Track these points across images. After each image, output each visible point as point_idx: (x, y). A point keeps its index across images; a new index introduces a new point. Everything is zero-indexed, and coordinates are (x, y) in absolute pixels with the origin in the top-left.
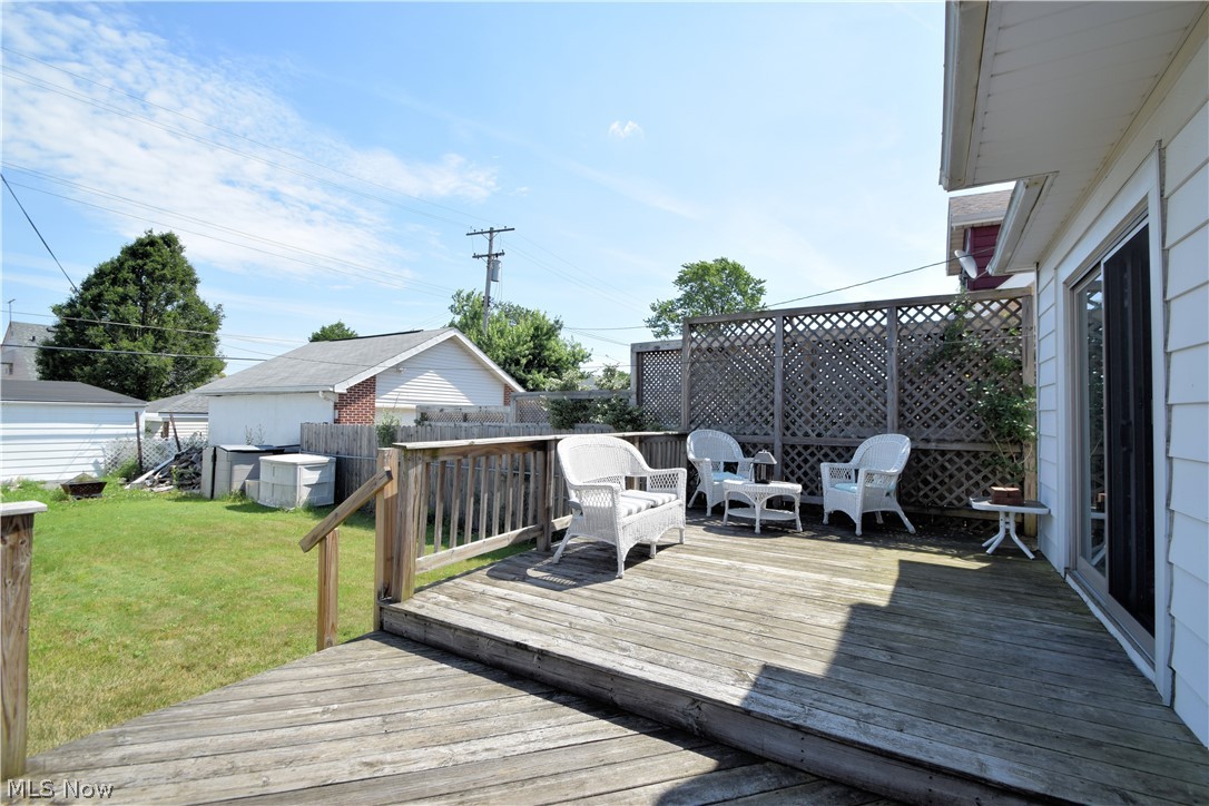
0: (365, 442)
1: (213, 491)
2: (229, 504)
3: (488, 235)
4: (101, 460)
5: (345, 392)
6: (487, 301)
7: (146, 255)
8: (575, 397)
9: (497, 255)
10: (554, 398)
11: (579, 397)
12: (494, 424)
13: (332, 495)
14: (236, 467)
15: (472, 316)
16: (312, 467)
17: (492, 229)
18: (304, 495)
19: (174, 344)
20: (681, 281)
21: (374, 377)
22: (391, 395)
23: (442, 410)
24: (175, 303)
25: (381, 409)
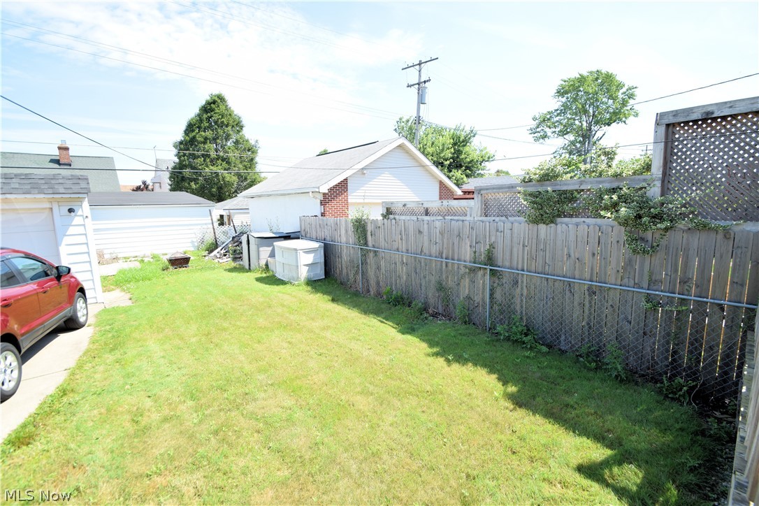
0: (343, 232)
1: (250, 265)
2: (259, 275)
3: (417, 67)
4: (195, 240)
5: (327, 191)
6: (418, 120)
7: (212, 110)
8: (558, 188)
9: (425, 82)
10: (531, 189)
11: (564, 188)
12: (456, 218)
13: (323, 272)
14: (261, 249)
15: (410, 130)
16: (308, 251)
17: (420, 61)
18: (304, 273)
19: (235, 166)
20: (561, 93)
21: (346, 179)
22: (360, 193)
23: (404, 205)
24: (231, 140)
25: (354, 204)
